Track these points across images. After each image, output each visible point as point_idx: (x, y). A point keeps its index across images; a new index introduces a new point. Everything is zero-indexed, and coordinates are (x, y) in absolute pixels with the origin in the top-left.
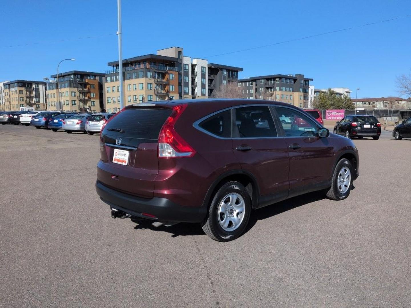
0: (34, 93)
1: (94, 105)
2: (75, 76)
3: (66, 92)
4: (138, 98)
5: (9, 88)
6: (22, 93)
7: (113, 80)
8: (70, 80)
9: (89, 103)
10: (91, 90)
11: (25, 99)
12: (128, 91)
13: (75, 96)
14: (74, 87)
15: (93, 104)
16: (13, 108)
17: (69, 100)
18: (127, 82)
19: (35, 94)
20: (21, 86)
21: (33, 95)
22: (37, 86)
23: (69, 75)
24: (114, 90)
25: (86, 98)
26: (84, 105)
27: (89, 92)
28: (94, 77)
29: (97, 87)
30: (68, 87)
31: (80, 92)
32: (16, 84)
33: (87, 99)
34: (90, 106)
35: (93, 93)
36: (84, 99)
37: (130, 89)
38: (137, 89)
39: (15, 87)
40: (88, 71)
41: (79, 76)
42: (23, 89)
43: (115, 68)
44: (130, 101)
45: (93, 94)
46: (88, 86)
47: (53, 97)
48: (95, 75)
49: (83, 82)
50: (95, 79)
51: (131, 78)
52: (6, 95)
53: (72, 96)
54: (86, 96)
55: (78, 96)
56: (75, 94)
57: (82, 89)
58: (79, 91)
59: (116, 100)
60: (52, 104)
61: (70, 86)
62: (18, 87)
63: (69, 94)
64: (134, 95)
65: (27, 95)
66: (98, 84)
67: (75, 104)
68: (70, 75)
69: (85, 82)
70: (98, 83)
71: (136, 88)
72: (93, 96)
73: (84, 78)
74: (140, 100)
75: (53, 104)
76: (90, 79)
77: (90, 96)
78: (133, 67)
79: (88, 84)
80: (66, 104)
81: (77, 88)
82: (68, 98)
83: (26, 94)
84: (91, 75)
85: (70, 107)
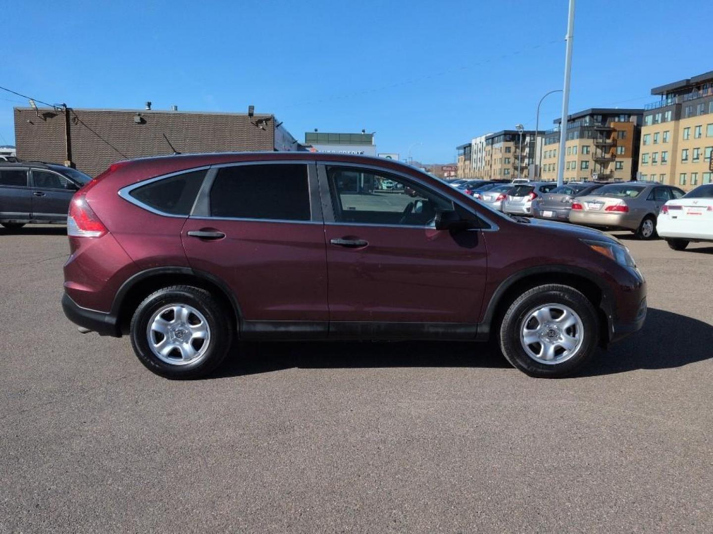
0: (527, 150)
1: (621, 168)
2: (593, 117)
3: (574, 147)
4: (701, 154)
5: (492, 144)
6: (509, 152)
7: (657, 121)
8: (583, 125)
9: (611, 166)
10: (618, 142)
11: (512, 160)
12: (684, 139)
13: (588, 152)
14: (588, 138)
15: (618, 167)
16: (494, 174)
17: (577, 160)
18: (684, 122)
19: (528, 152)
20: (508, 139)
21: (525, 154)
22: (532, 139)
23: (582, 116)
24: (657, 141)
25: (608, 156)
26: (602, 168)
27: (614, 145)
28: (626, 116)
29: (630, 135)
30: (577, 138)
31: (597, 146)
32: (502, 137)
33: (609, 158)
34: (614, 170)
35: (622, 147)
36: (604, 158)
37: (688, 137)
38: (703, 136)
39: (500, 142)
40: (617, 108)
41: (600, 118)
42: (511, 144)
43: (664, 97)
44: (686, 159)
45: (622, 149)
46: (613, 135)
47: (552, 156)
48: (628, 113)
49: (606, 128)
50: (629, 121)
51: (692, 114)
52: (487, 155)
53: (582, 153)
54: (609, 153)
55: (593, 153)
56: (588, 150)
57: (601, 141)
58: (596, 144)
59: (658, 158)
60: (549, 168)
61: (581, 136)
62: (504, 141)
63: (577, 149)
64: (695, 147)
65: (516, 154)
66: (632, 129)
67: (587, 167)
68: (584, 116)
69: (610, 128)
70: (633, 127)
71: (700, 134)
72: (621, 151)
73: (608, 120)
74: (707, 156)
75: (551, 169)
76: (619, 121)
77: (615, 153)
78: (701, 92)
79: (614, 130)
80: (570, 168)
81: (594, 138)
82: (575, 158)
83: (515, 152)
84: (622, 114)
85: (578, 171)
